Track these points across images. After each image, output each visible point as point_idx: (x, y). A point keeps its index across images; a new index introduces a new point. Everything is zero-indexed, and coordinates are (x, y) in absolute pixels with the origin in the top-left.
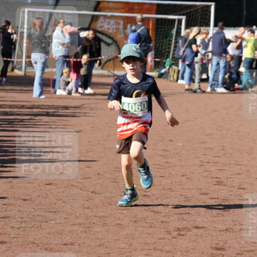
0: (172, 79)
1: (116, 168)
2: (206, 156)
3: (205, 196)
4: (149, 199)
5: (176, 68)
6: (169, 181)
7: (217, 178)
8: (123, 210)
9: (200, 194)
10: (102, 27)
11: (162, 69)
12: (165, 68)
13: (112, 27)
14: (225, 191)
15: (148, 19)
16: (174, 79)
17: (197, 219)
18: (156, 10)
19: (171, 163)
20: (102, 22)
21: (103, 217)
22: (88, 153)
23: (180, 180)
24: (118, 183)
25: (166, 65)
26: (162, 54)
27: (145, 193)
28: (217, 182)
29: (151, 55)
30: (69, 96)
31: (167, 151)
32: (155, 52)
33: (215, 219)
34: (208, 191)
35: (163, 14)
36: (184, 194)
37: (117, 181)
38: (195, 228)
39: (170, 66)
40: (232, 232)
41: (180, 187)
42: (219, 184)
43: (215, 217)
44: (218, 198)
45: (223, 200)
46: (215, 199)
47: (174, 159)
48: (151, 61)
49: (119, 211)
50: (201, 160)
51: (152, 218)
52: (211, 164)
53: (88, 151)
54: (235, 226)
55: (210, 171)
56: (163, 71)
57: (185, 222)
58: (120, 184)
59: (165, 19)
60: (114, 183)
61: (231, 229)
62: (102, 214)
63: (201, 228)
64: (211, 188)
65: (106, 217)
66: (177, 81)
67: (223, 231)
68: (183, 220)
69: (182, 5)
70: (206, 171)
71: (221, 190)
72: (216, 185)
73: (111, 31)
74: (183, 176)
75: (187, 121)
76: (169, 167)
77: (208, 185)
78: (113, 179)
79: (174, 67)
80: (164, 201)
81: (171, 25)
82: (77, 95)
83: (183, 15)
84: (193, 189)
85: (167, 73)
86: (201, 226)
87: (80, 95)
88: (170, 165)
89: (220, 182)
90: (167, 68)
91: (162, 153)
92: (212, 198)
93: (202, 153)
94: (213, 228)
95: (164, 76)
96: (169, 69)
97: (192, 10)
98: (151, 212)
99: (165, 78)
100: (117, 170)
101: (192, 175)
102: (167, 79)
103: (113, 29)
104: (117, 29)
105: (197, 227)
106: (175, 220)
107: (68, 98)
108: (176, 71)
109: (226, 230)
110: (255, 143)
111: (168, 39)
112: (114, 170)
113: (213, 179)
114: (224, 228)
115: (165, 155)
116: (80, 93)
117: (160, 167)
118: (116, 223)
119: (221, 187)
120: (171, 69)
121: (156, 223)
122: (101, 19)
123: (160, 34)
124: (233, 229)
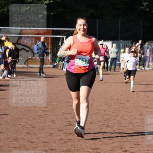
0: (60, 68)
1: (17, 118)
2: (67, 110)
3: (60, 132)
4: (30, 135)
5: (62, 62)
6: (43, 125)
7: (69, 122)
8: (14, 142)
9: (59, 131)
10: (24, 42)
11: (55, 63)
12: (56, 63)
13: (29, 42)
14: (72, 129)
15: (48, 38)
16: (61, 68)
17: (53, 145)
18: (52, 33)
19: (47, 114)
20: (24, 40)
21: (3, 146)
22: (4, 110)
23: (49, 124)
24: (16, 126)
25: (57, 61)
26: (54, 55)
27: (29, 132)
28: (69, 124)
29: (50, 56)
30: (4, 79)
31: (47, 108)
32: (52, 54)
33: (62, 145)
34: (63, 129)
35: (54, 35)
36: (49, 131)
37: (16, 125)
38: (50, 150)
39: (59, 62)
40: (70, 151)
41: (48, 127)
42: (69, 125)
43: (63, 143)
44: (67, 133)
45: (70, 134)
46: (65, 133)
47: (49, 112)
48: (50, 59)
49: (12, 143)
50: (64, 112)
51: (29, 146)
52: (68, 114)
53: (4, 109)
54: (72, 148)
55: (67, 118)
56: (55, 64)
57: (46, 147)
58: (17, 127)
59: (55, 38)
60: (13, 127)
61: (69, 150)
62: (2, 144)
63: (54, 150)
64: (65, 127)
65: (4, 146)
66: (62, 69)
67: (65, 151)
68: (45, 146)
69: (64, 30)
70: (64, 118)
71: (70, 128)
72: (68, 125)
73: (29, 44)
74: (52, 121)
75: (62, 91)
76: (46, 116)
77: (63, 126)
78: (14, 124)
79: (61, 62)
80: (38, 136)
81: (59, 41)
82: (8, 78)
83: (64, 35)
84: (55, 128)
85: (57, 65)
86: (54, 149)
87: (9, 78)
88: (47, 115)
89: (70, 124)
90: (57, 62)
91: (44, 109)
92: (64, 133)
93: (65, 108)
94: (60, 150)
95: (56, 67)
96: (58, 63)
97: (69, 32)
98: (29, 142)
99: (56, 68)
100: (17, 119)
101: (57, 120)
102: (58, 68)
103: (30, 43)
104: (32, 43)
105: (52, 150)
106: (41, 146)
107: (3, 80)
108: (62, 64)
109: (67, 151)
110: (94, 102)
111: (57, 48)
112: (15, 119)
113: (67, 123)
114: (66, 149)
115: (45, 110)
116: (9, 77)
117: (41, 117)
118: (9, 149)
119: (70, 127)
120: (59, 63)
121: (30, 148)
122: (23, 38)
123: (54, 45)
124: (70, 150)
